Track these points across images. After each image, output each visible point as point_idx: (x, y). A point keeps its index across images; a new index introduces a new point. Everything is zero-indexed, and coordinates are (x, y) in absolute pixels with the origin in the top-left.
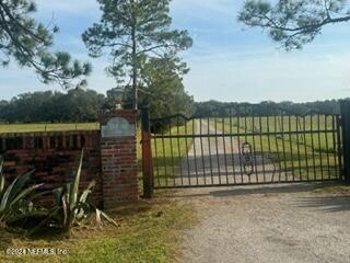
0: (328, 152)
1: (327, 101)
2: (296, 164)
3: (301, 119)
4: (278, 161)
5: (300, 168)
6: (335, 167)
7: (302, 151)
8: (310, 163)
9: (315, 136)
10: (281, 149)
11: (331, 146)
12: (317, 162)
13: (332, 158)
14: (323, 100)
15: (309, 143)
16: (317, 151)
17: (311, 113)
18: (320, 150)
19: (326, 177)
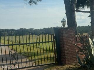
0: (50, 51)
1: (49, 28)
2: (36, 58)
3: (38, 37)
4: (28, 57)
5: (38, 59)
6: (53, 57)
7: (39, 51)
8: (43, 57)
9: (44, 44)
10: (29, 51)
11: (51, 48)
12: (46, 56)
13: (52, 54)
14: (47, 28)
15: (42, 47)
16: (45, 51)
17: (42, 34)
18: (47, 50)
19: (49, 63)
